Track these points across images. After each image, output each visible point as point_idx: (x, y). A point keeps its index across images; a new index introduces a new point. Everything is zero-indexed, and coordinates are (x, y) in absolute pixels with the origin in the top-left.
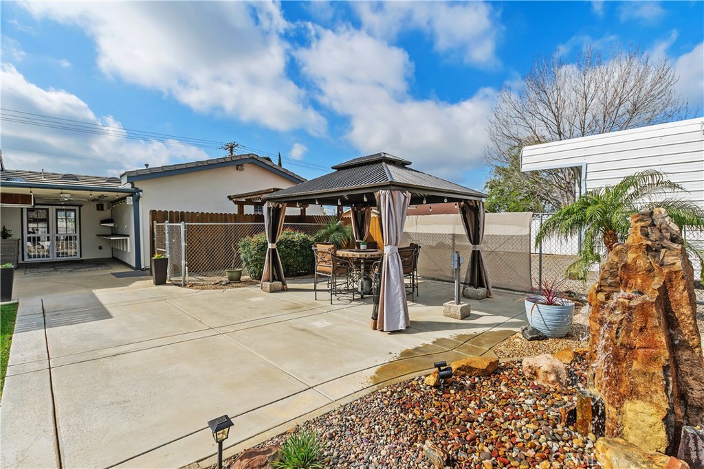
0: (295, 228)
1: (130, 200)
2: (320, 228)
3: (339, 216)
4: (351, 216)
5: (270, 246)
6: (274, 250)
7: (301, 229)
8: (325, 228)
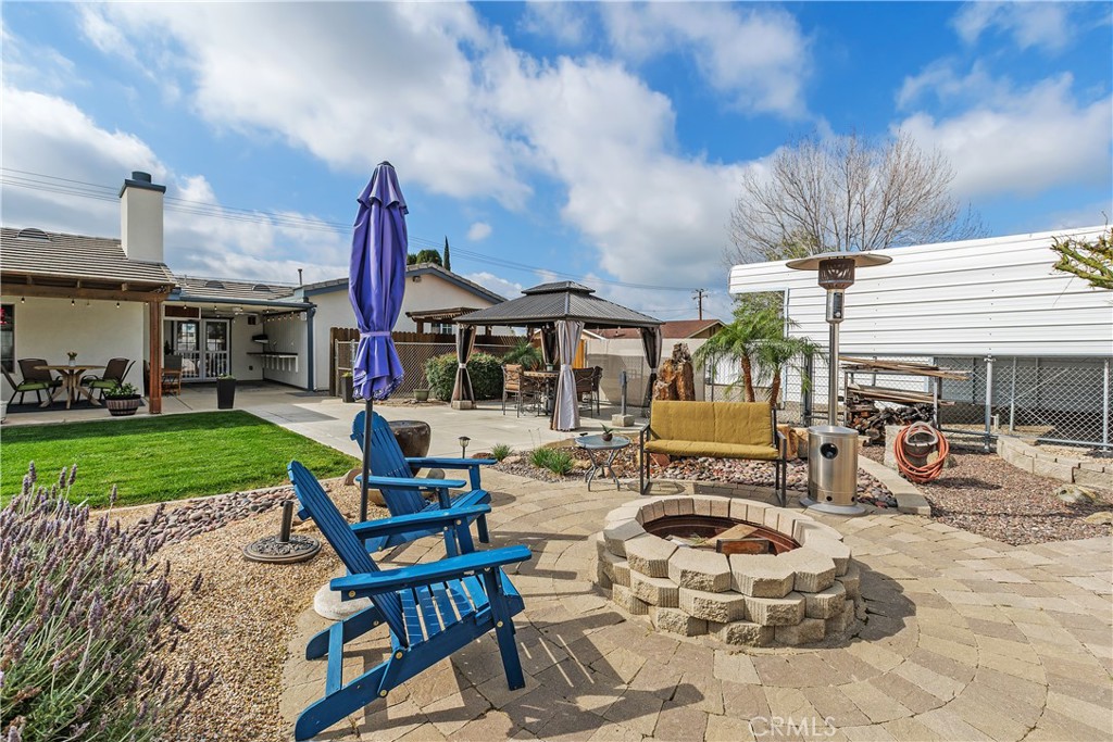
0: (482, 350)
1: (304, 316)
2: (507, 349)
3: (528, 339)
4: (541, 337)
5: (461, 366)
6: (464, 370)
7: (489, 351)
8: (514, 350)
